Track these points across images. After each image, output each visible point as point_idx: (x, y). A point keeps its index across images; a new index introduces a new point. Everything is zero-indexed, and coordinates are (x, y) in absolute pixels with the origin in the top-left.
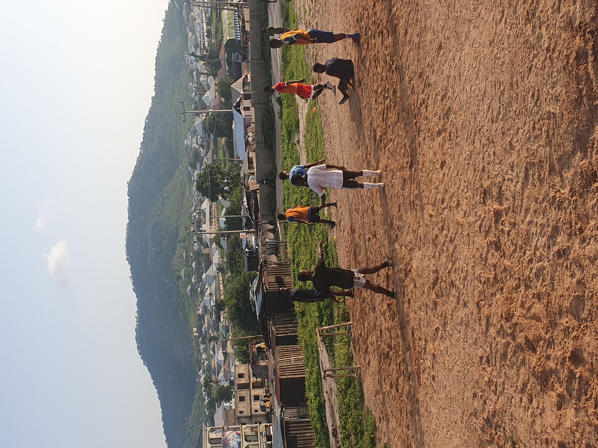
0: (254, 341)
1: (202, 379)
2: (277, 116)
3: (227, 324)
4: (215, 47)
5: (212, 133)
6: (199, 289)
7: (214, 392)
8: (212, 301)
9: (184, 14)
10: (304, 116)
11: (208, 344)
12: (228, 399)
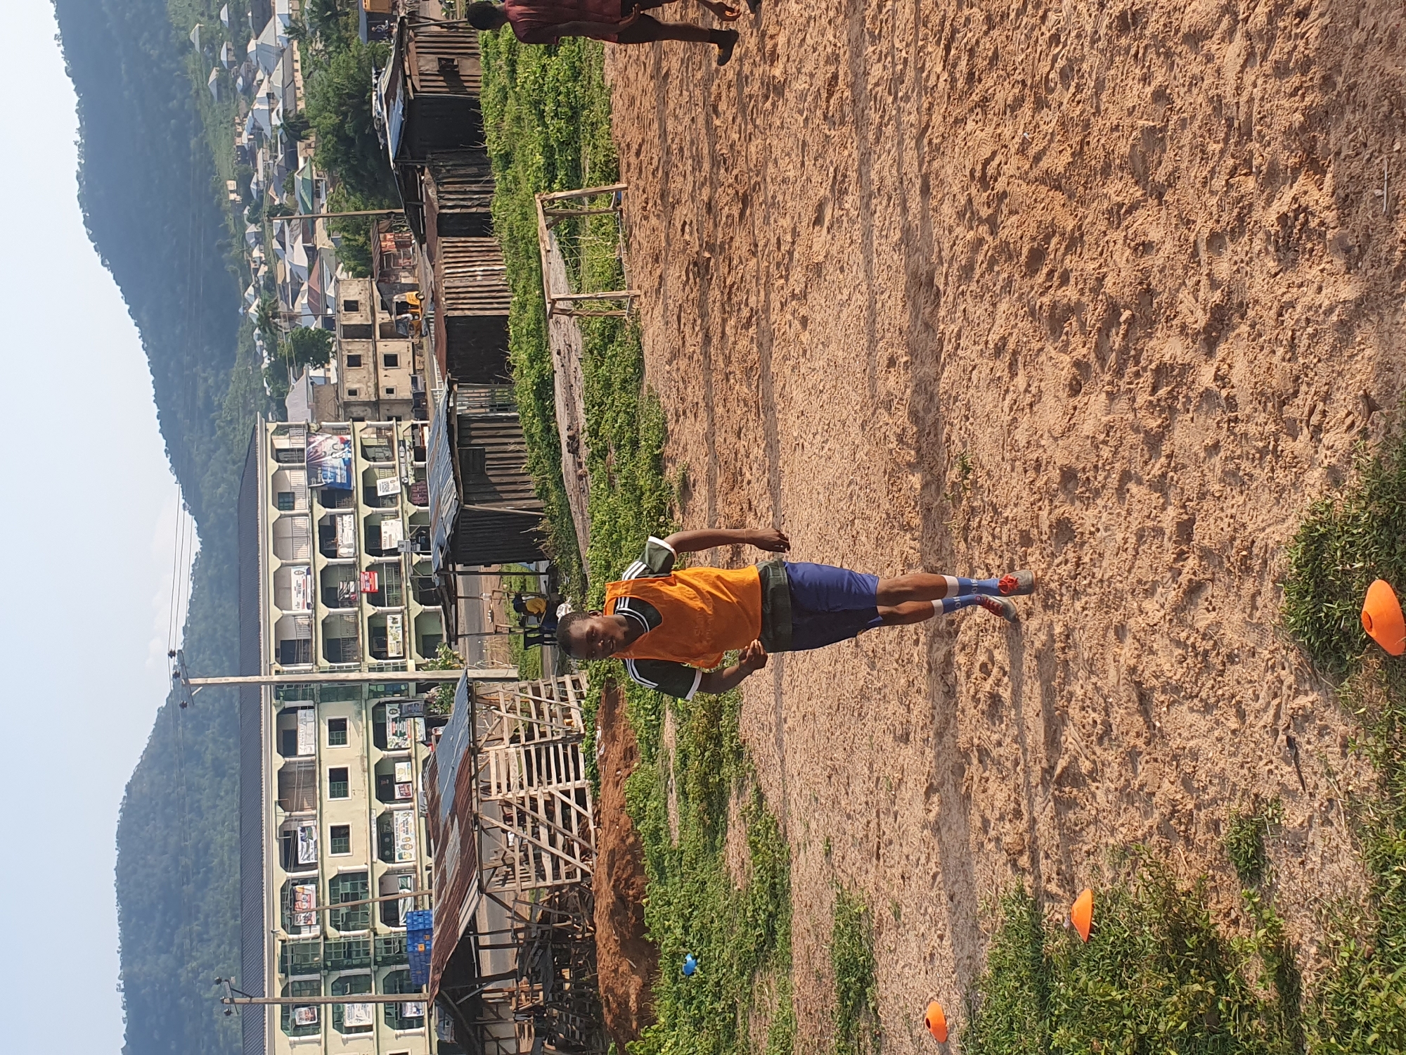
0: (385, 224)
1: (252, 310)
3: (315, 177)
6: (240, 81)
7: (285, 343)
8: (274, 114)
11: (267, 224)
12: (321, 360)
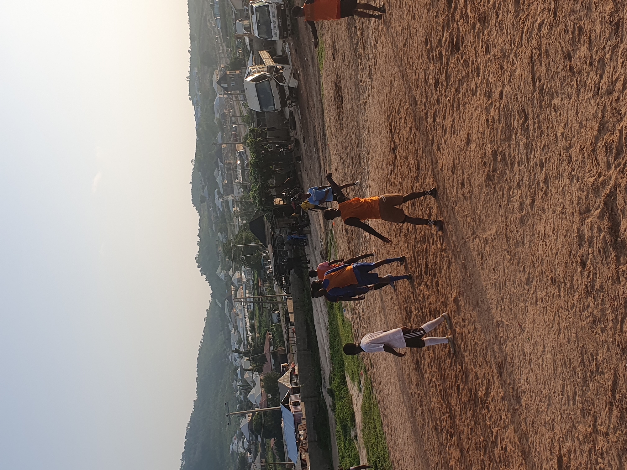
2: (329, 409)
4: (259, 341)
5: (260, 434)
9: (226, 311)
10: (359, 407)
